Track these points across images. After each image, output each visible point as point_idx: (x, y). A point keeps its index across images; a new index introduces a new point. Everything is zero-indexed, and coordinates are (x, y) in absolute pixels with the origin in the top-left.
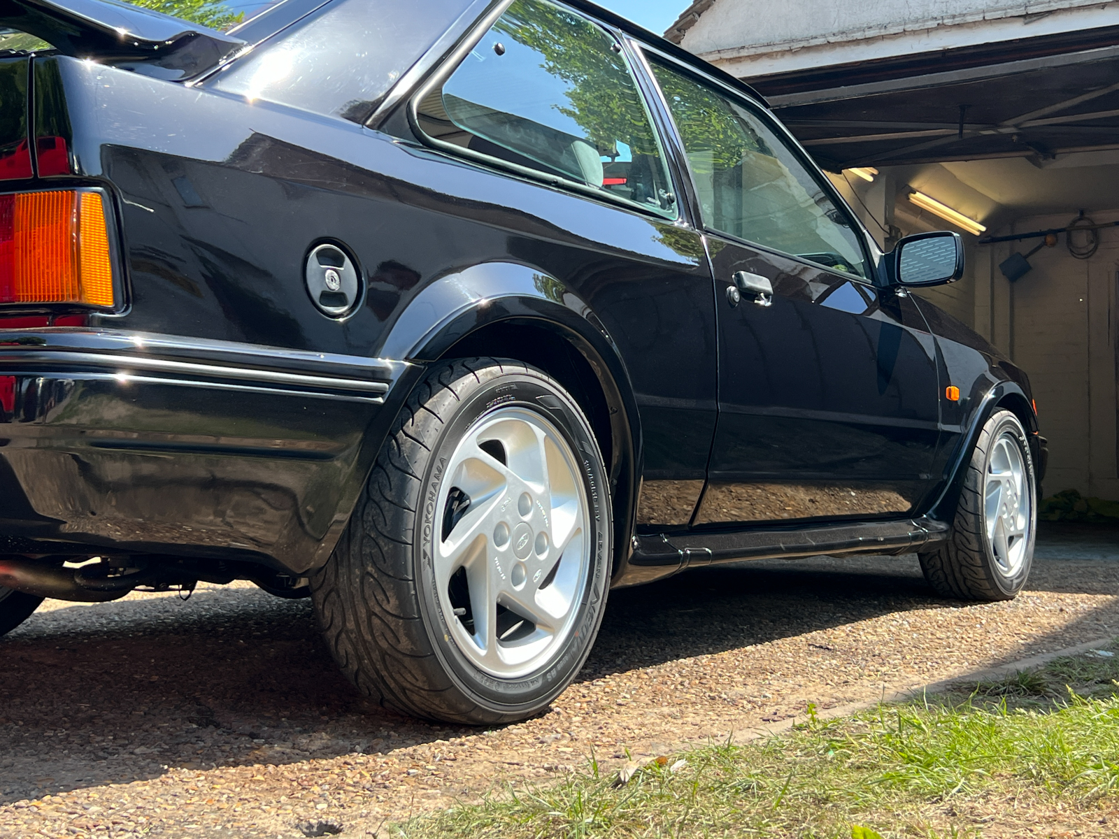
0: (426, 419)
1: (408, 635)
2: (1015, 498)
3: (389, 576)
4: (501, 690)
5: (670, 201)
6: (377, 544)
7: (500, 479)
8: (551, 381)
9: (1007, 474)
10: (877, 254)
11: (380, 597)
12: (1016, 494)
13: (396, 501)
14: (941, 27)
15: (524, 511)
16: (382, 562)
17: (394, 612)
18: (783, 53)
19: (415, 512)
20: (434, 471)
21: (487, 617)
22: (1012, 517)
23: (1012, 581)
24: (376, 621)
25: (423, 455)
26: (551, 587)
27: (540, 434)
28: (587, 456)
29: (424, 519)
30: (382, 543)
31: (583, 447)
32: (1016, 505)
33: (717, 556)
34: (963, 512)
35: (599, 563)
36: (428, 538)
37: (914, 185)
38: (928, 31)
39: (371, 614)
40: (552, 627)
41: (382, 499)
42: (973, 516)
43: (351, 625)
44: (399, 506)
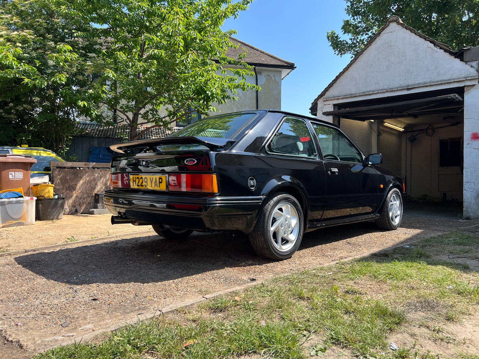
0: (268, 206)
1: (266, 245)
4: (282, 254)
5: (316, 155)
6: (260, 229)
7: (282, 215)
8: (291, 196)
9: (395, 202)
10: (364, 157)
11: (261, 238)
12: (397, 207)
14: (387, 91)
15: (286, 221)
16: (261, 232)
17: (263, 240)
18: (349, 97)
19: (266, 223)
20: (270, 215)
21: (280, 240)
22: (396, 212)
23: (396, 226)
24: (260, 242)
25: (268, 212)
26: (292, 234)
27: (289, 206)
28: (298, 209)
29: (268, 224)
32: (397, 209)
33: (325, 226)
36: (269, 227)
37: (385, 121)
38: (384, 92)
40: (292, 242)
41: (261, 220)
42: (386, 212)
43: (255, 242)
44: (264, 222)
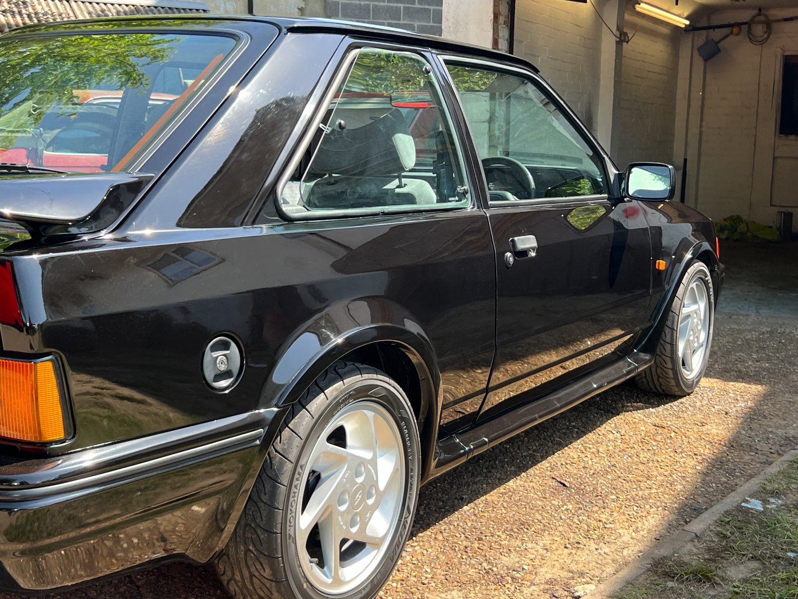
0: (290, 438)
2: (699, 322)
3: (265, 555)
6: (256, 532)
8: (380, 377)
9: (695, 306)
10: (612, 171)
11: (259, 567)
12: (700, 320)
13: (269, 503)
15: (358, 474)
16: (260, 546)
17: (269, 578)
19: (283, 510)
20: (296, 476)
22: (697, 337)
23: (693, 381)
24: (255, 580)
25: (289, 466)
27: (370, 414)
28: (403, 419)
29: (289, 512)
30: (259, 532)
31: (400, 413)
32: (700, 327)
33: (491, 441)
34: (662, 342)
35: (411, 488)
36: (292, 524)
39: (252, 576)
40: (377, 545)
41: (259, 500)
42: (669, 346)
43: (238, 578)
44: (272, 507)
